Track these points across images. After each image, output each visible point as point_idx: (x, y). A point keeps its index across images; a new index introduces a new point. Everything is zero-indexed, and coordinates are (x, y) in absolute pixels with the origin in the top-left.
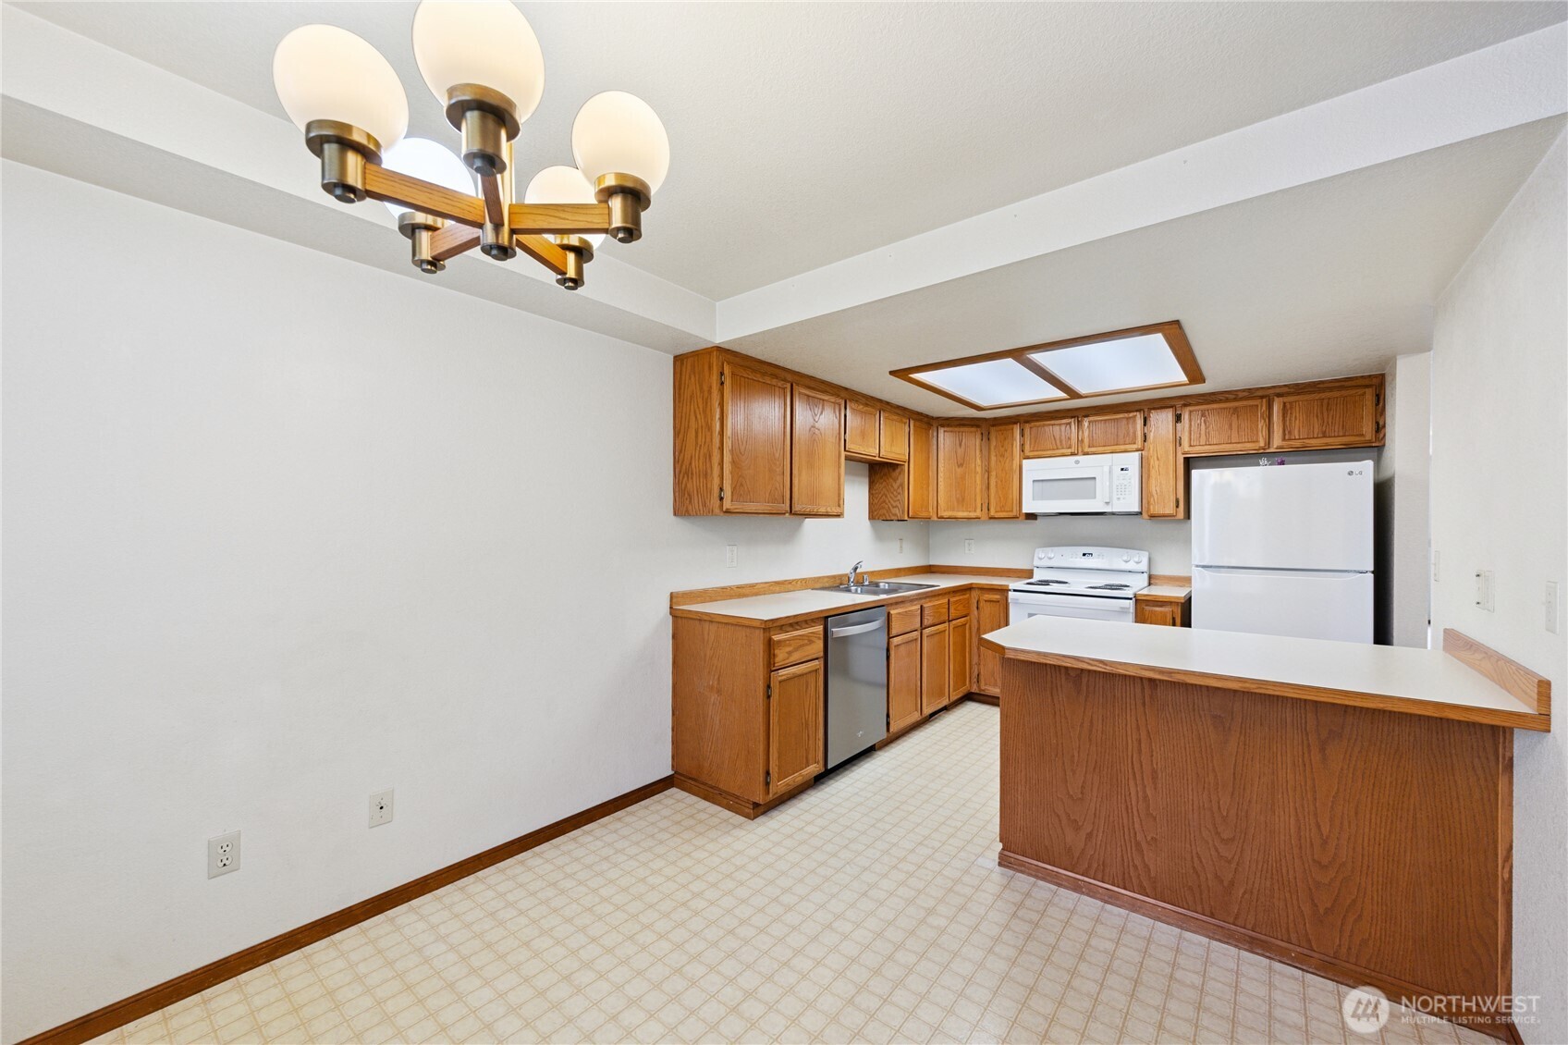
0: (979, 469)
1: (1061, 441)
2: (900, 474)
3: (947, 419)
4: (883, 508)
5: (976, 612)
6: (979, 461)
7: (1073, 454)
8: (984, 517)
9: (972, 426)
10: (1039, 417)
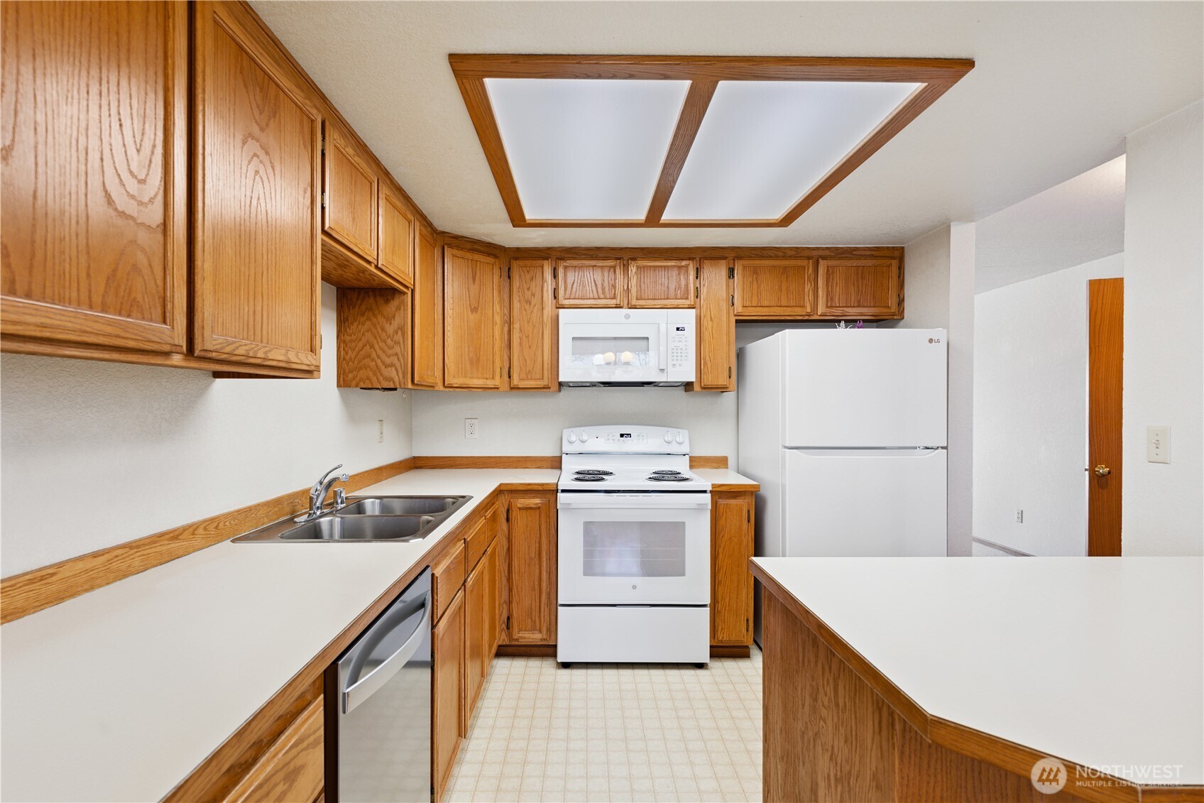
0: (497, 319)
1: (603, 289)
2: (398, 308)
3: (456, 237)
4: (366, 367)
5: (504, 526)
6: (497, 307)
7: (618, 307)
8: (507, 388)
9: (489, 255)
10: (576, 254)
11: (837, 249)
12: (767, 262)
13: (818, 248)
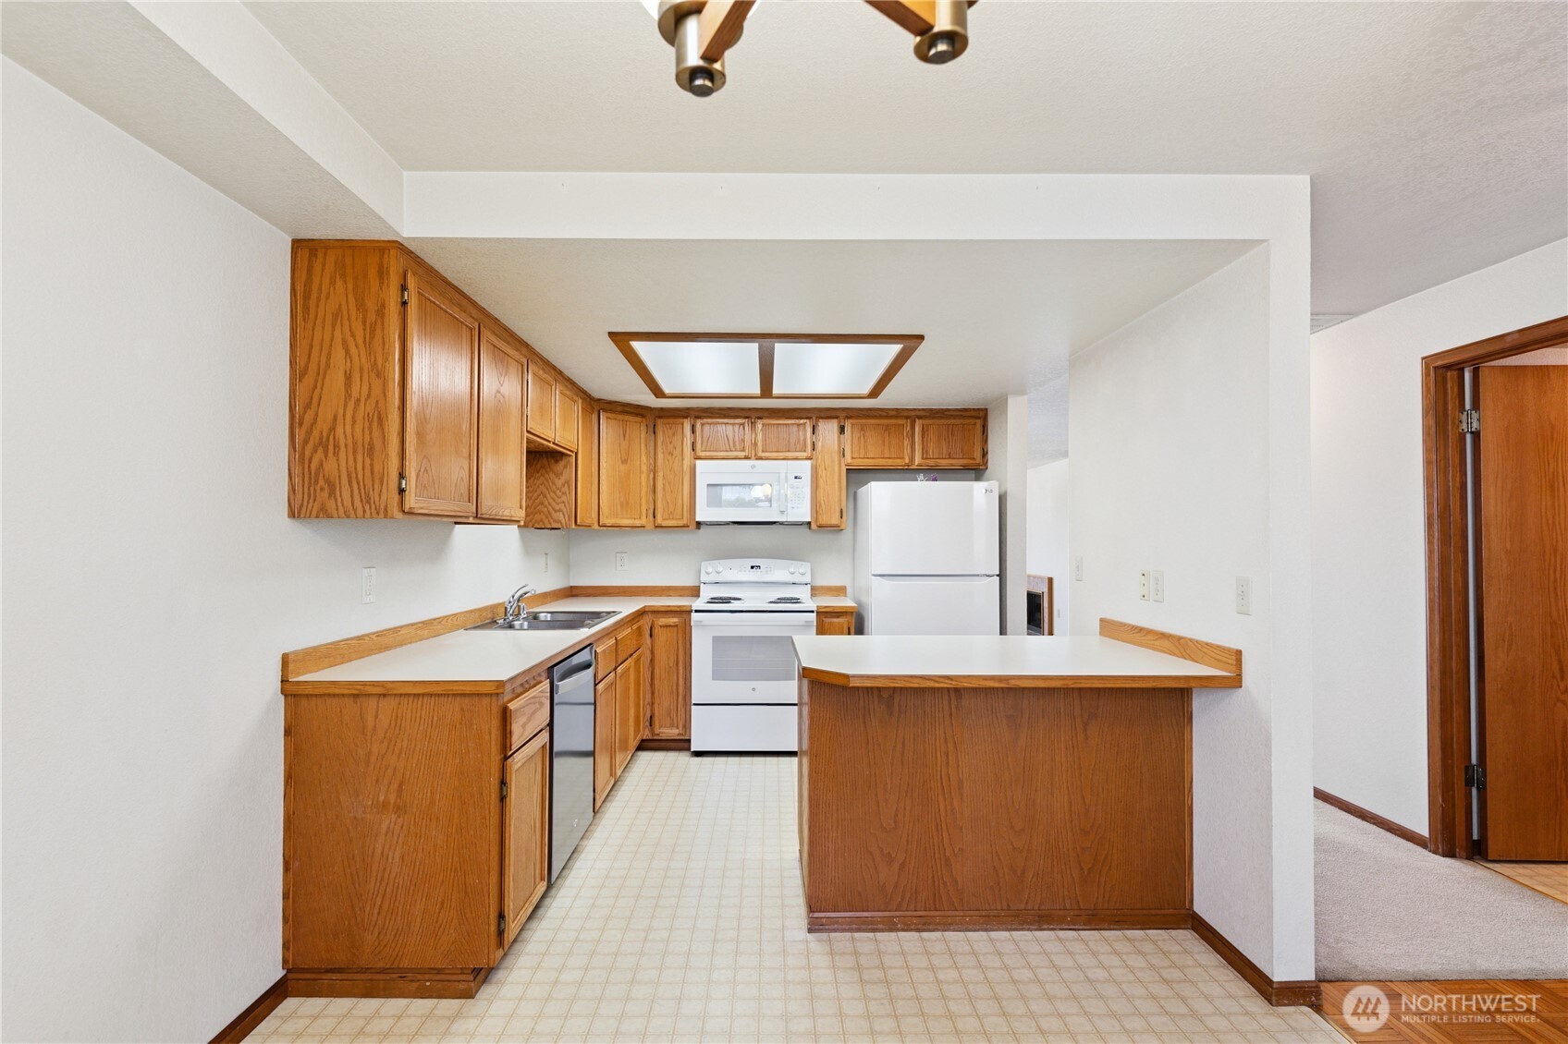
0: (644, 468)
1: (734, 443)
2: (565, 467)
3: (610, 403)
4: (540, 512)
5: (648, 641)
6: (644, 459)
7: (747, 458)
8: (650, 526)
9: (637, 415)
10: (711, 413)
11: (931, 410)
12: (872, 421)
13: (915, 409)
